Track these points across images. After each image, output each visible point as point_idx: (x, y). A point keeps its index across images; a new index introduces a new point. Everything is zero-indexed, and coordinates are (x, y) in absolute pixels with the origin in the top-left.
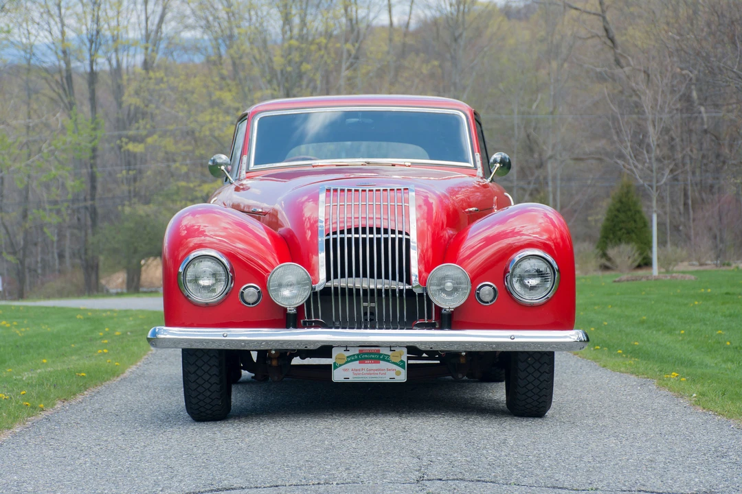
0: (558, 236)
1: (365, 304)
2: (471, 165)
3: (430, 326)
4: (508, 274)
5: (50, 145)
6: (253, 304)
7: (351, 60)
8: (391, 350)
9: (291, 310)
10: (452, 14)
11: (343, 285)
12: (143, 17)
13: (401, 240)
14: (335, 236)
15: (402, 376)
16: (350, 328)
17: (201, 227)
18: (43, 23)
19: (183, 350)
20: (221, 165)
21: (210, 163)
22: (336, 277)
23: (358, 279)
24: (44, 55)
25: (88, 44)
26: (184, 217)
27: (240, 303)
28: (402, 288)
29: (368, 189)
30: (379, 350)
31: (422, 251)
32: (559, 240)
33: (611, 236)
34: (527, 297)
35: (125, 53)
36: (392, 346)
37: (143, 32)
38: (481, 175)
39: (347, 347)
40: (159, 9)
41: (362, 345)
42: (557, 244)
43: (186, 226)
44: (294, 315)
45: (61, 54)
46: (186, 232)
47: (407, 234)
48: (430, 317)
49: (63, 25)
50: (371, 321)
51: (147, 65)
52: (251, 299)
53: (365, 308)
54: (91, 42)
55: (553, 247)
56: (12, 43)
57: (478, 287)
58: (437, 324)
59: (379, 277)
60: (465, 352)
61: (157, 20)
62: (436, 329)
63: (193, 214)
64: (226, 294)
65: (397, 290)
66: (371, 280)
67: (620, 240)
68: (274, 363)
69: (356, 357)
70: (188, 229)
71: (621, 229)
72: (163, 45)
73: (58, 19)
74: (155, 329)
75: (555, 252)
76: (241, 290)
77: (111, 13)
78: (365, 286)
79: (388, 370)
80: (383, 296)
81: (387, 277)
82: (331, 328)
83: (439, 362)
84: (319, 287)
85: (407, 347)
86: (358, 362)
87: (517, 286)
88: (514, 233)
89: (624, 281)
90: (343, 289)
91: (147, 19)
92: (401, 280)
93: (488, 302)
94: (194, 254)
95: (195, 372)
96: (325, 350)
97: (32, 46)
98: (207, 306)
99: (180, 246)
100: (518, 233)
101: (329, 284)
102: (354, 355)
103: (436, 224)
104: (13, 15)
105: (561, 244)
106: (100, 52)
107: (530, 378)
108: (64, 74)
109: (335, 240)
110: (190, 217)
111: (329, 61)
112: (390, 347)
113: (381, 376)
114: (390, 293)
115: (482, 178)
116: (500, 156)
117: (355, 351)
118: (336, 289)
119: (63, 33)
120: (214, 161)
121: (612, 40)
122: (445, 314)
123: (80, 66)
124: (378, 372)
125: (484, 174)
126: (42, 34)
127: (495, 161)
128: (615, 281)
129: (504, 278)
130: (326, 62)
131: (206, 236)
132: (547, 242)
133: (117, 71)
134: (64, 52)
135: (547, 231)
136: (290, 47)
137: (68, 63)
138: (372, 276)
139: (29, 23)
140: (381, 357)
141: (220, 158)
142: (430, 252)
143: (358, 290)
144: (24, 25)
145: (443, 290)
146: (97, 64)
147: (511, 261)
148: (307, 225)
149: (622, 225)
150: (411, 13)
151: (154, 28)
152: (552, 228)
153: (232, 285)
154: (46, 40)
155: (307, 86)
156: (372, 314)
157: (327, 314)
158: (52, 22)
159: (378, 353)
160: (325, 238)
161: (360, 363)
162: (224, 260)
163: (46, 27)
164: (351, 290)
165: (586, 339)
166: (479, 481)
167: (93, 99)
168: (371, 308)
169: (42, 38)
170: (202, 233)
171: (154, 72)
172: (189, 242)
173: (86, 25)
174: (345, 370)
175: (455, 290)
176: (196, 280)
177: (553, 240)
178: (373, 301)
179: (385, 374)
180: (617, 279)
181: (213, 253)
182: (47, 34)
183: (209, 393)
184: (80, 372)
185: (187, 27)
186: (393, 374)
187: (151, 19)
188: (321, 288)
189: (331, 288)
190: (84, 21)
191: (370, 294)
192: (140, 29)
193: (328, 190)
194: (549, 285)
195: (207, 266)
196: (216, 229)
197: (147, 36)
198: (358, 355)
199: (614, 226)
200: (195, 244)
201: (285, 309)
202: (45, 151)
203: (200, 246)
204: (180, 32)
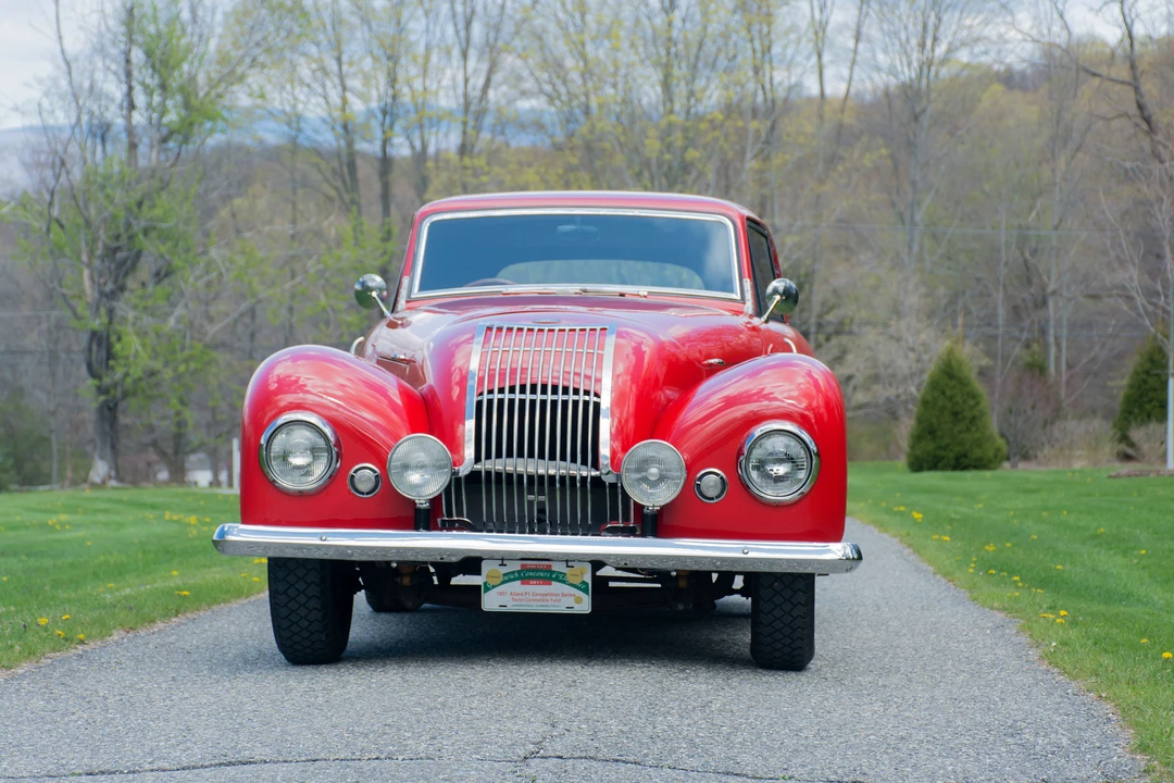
0: (821, 403)
1: (531, 497)
2: (737, 296)
3: (628, 532)
4: (741, 458)
5: (319, 262)
6: (367, 494)
7: (759, 146)
8: (568, 566)
9: (423, 503)
10: (911, 79)
11: (499, 468)
12: (460, 78)
13: (586, 403)
14: (490, 396)
15: (583, 605)
16: (509, 532)
17: (302, 379)
18: (315, 85)
19: (270, 559)
20: (371, 290)
21: (358, 287)
22: (488, 456)
23: (520, 460)
24: (316, 131)
25: (380, 116)
26: (279, 362)
27: (349, 491)
28: (584, 474)
29: (547, 328)
30: (550, 566)
31: (620, 422)
32: (822, 410)
33: (1136, 410)
34: (769, 492)
35: (434, 130)
36: (568, 560)
37: (461, 100)
38: (750, 311)
39: (503, 560)
40: (485, 67)
41: (526, 558)
42: (818, 417)
43: (278, 376)
44: (426, 510)
45: (340, 130)
46: (276, 385)
47: (597, 395)
48: (626, 518)
49: (344, 88)
50: (541, 523)
51: (464, 150)
52: (364, 487)
53: (531, 503)
54: (384, 113)
55: (813, 421)
56: (271, 113)
57: (699, 475)
58: (638, 529)
59: (552, 457)
60: (676, 570)
61: (481, 82)
62: (635, 536)
63: (295, 358)
64: (330, 477)
65: (578, 478)
66: (541, 461)
67: (1149, 417)
68: (406, 581)
69: (517, 575)
70: (280, 381)
71: (1151, 401)
72: (489, 120)
73: (337, 81)
74: (223, 527)
75: (816, 427)
76: (352, 472)
77: (413, 71)
78: (531, 470)
79: (564, 595)
80: (558, 485)
81: (563, 458)
82: (481, 531)
83: (659, 586)
84: (464, 471)
85: (591, 562)
86: (519, 582)
87: (754, 474)
88: (761, 395)
89: (1124, 476)
90: (499, 475)
91: (466, 81)
92: (584, 462)
93: (712, 499)
94: (285, 417)
95: (285, 592)
96: (472, 563)
97: (299, 117)
98: (302, 495)
99: (266, 405)
100: (767, 397)
101: (478, 467)
102: (513, 572)
103: (646, 381)
104: (272, 72)
105: (826, 416)
106: (397, 127)
107: (778, 613)
108: (345, 159)
109: (490, 402)
110: (289, 363)
111: (726, 146)
112: (567, 561)
113: (552, 603)
114: (568, 482)
115: (751, 316)
116: (783, 284)
117: (516, 566)
118: (488, 473)
119: (345, 101)
120: (363, 284)
121: (1148, 120)
122: (647, 515)
123: (369, 147)
124: (549, 598)
125: (755, 310)
126: (313, 100)
127: (775, 291)
128: (1110, 477)
129: (737, 463)
130: (722, 148)
131: (308, 392)
132: (806, 413)
133: (421, 157)
134: (345, 127)
135: (807, 395)
136: (670, 125)
137: (350, 144)
138: (541, 456)
139: (296, 84)
140: (554, 576)
141: (374, 280)
142: (631, 424)
143: (520, 477)
144: (288, 87)
145: (645, 479)
146: (392, 145)
147: (748, 436)
148: (456, 378)
149: (1151, 395)
150: (851, 78)
151: (477, 93)
152: (814, 392)
153: (338, 465)
154: (319, 110)
155: (694, 182)
156: (542, 511)
157: (475, 511)
158: (329, 84)
159: (549, 570)
160: (475, 399)
161: (522, 584)
162: (328, 431)
163: (320, 90)
164: (510, 476)
165: (856, 557)
166: (617, 761)
167: (386, 196)
168: (539, 503)
169: (313, 109)
170: (302, 388)
171: (471, 158)
172: (279, 401)
173: (377, 89)
174: (501, 594)
175: (662, 478)
176: (284, 457)
177: (813, 410)
178: (541, 493)
179: (560, 601)
180: (1113, 474)
181: (313, 419)
182: (321, 100)
183: (306, 623)
184: (180, 589)
185: (524, 94)
186: (570, 602)
187: (472, 81)
188: (466, 472)
189: (480, 472)
190: (373, 82)
191: (537, 482)
192: (456, 97)
193: (489, 329)
194: (802, 475)
195: (301, 436)
196: (327, 384)
197: (467, 105)
198: (519, 572)
199: (1141, 396)
200: (291, 403)
201: (413, 502)
202: (312, 271)
203: (299, 407)
204: (515, 100)
